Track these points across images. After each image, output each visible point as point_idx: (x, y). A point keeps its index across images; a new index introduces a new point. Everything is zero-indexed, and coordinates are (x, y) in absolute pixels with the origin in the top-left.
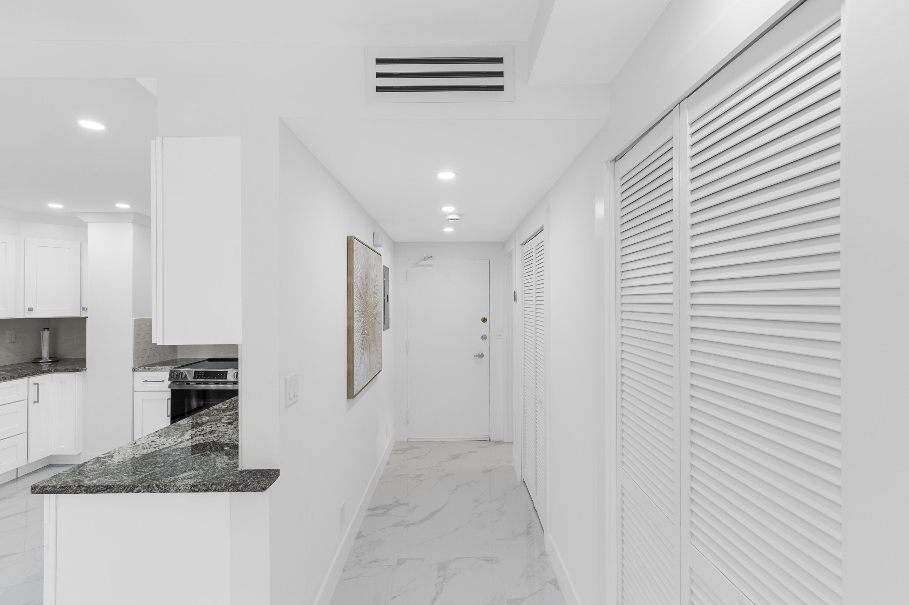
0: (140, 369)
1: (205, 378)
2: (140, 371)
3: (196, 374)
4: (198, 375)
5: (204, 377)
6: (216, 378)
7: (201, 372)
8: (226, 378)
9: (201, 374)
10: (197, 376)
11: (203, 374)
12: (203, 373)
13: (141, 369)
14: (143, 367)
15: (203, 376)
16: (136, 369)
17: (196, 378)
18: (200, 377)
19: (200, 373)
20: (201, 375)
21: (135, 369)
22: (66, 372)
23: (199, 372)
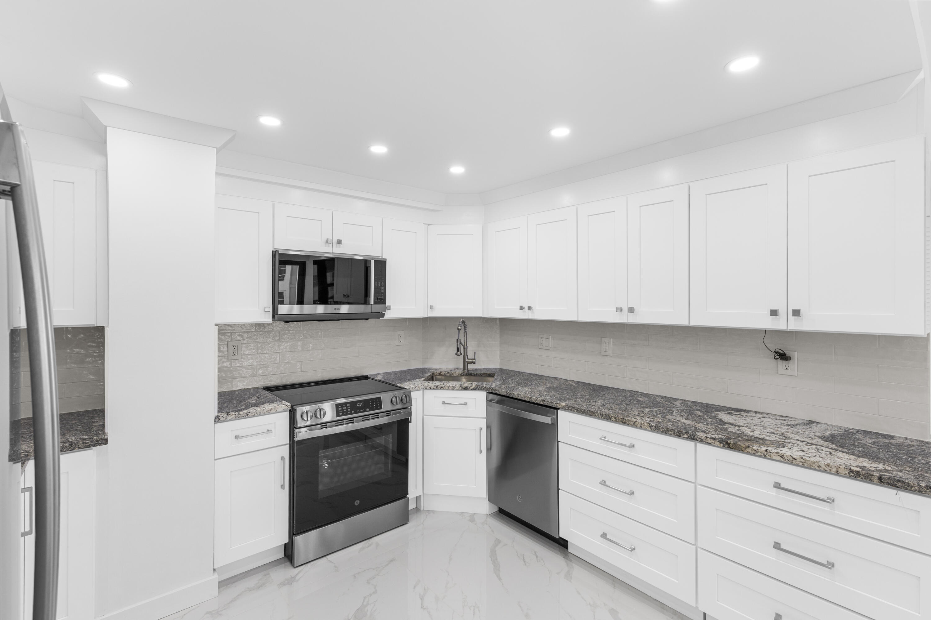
0: (229, 417)
1: (353, 412)
2: (231, 420)
3: (340, 409)
4: (342, 410)
5: (351, 411)
6: (368, 409)
7: (346, 404)
8: (381, 408)
9: (346, 406)
10: (340, 411)
11: (349, 407)
12: (348, 405)
13: (231, 417)
14: (237, 413)
15: (349, 410)
16: (222, 419)
17: (341, 414)
18: (345, 412)
19: (344, 405)
20: (347, 409)
21: (219, 419)
22: (73, 449)
23: (342, 405)
